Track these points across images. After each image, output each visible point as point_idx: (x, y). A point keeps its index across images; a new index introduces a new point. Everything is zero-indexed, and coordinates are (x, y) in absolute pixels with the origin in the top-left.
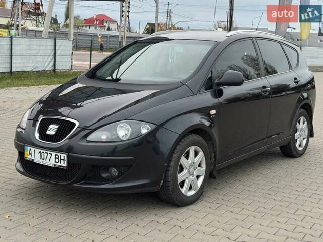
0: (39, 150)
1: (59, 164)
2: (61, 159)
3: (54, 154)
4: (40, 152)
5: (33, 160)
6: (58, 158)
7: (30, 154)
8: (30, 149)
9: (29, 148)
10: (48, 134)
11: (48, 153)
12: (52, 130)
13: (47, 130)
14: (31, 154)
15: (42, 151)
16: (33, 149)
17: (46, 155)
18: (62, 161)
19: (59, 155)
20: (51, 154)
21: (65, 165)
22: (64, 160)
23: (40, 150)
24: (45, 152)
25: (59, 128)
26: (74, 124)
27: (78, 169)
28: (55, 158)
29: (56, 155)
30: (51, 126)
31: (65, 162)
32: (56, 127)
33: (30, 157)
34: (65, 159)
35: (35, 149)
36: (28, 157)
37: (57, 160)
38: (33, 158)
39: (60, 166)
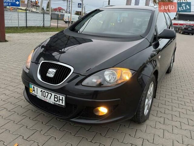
1: (58, 102)
2: (59, 99)
3: (53, 94)
4: (41, 91)
5: (36, 95)
6: (57, 98)
7: (33, 90)
8: (34, 87)
9: (33, 86)
10: (47, 77)
11: (48, 93)
12: (51, 73)
13: (47, 72)
14: (34, 91)
15: (43, 90)
16: (36, 88)
17: (47, 94)
18: (61, 101)
19: (58, 96)
20: (51, 94)
21: (64, 104)
22: (62, 100)
23: (42, 89)
24: (46, 91)
25: (57, 72)
26: (70, 70)
27: (75, 108)
28: (55, 98)
29: (55, 95)
30: (50, 70)
31: (64, 102)
32: (55, 71)
33: (34, 92)
34: (64, 99)
35: (38, 88)
36: (33, 92)
37: (56, 100)
38: (36, 94)
39: (59, 104)
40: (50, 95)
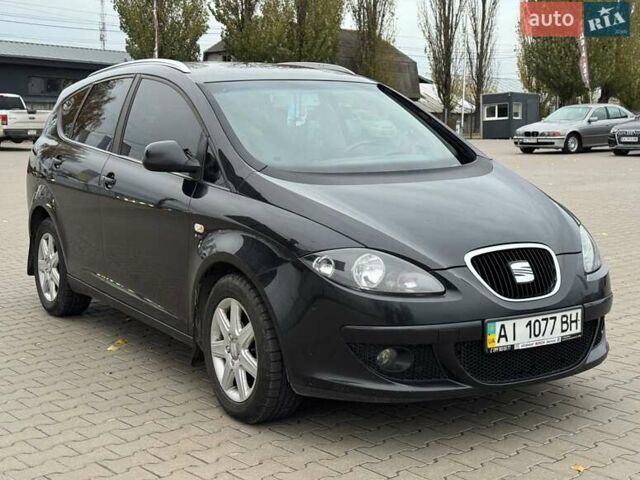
0: (526, 320)
1: (568, 333)
2: (572, 322)
3: (559, 316)
4: (529, 323)
5: (513, 346)
6: (567, 322)
7: (500, 336)
8: (503, 326)
9: (498, 325)
10: (520, 284)
11: (547, 319)
13: (513, 276)
14: (505, 336)
15: (533, 319)
16: (509, 324)
17: (544, 324)
19: (568, 313)
20: (555, 318)
21: (579, 330)
22: (577, 321)
24: (540, 318)
28: (563, 323)
30: (515, 266)
36: (497, 345)
37: (565, 327)
38: (511, 342)
39: (572, 335)
40: (551, 322)
